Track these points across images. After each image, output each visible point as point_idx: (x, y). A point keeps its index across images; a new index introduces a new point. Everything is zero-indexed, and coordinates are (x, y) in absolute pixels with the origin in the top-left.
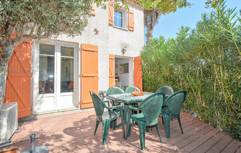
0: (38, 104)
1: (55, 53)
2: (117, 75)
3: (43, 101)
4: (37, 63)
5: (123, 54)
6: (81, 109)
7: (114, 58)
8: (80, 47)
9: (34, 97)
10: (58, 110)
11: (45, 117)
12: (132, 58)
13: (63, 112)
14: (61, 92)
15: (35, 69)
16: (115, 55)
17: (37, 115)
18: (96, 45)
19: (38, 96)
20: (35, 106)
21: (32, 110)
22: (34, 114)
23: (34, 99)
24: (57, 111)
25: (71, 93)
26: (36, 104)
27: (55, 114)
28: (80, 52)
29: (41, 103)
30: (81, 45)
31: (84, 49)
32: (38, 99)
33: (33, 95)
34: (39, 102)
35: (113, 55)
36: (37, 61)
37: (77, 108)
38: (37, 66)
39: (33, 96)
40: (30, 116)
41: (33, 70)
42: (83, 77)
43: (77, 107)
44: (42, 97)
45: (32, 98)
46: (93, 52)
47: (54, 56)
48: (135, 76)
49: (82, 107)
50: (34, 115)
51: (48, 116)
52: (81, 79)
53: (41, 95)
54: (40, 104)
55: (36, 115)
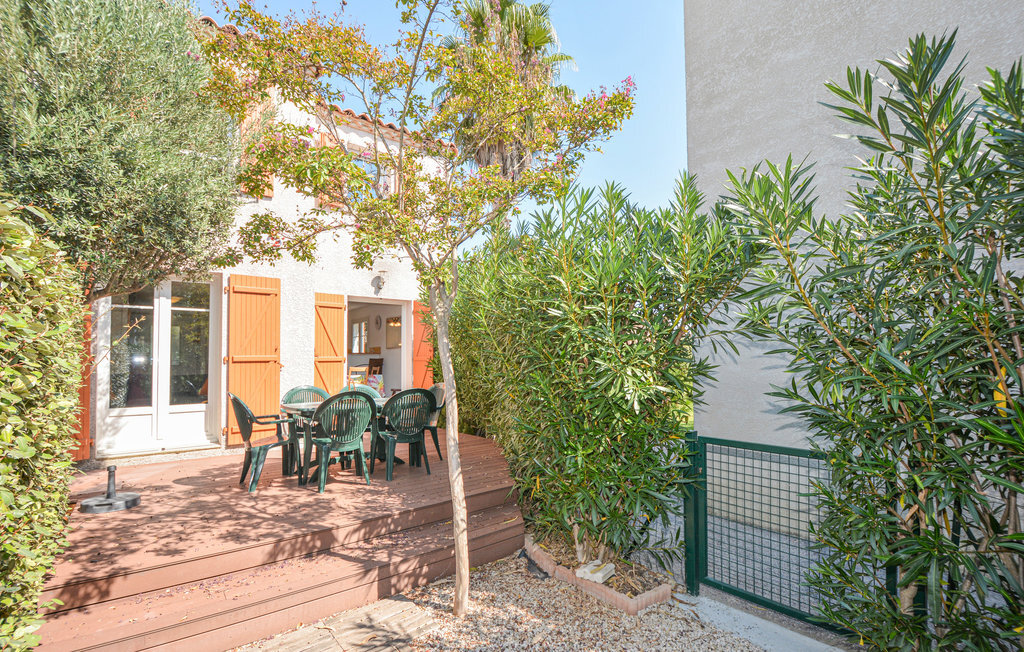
0: (108, 433)
1: (156, 301)
2: (379, 353)
3: (120, 425)
4: (106, 328)
5: (376, 292)
6: (228, 447)
7: (346, 303)
8: (225, 284)
9: (98, 415)
10: (163, 449)
11: (126, 464)
12: (408, 302)
13: (177, 453)
14: (172, 403)
15: (101, 343)
16: (349, 297)
17: (106, 459)
18: (275, 277)
19: (108, 413)
20: (100, 438)
21: (92, 446)
22: (98, 457)
23: (98, 421)
24: (160, 451)
25: (202, 406)
26: (104, 433)
27: (154, 459)
28: (225, 297)
29: (116, 430)
30: (229, 279)
31: (238, 288)
32: (109, 420)
33: (95, 408)
34: (110, 428)
35: (342, 296)
36: (105, 322)
37: (218, 446)
38: (107, 337)
39: (95, 412)
40: (88, 461)
41: (96, 346)
42: (234, 362)
43: (218, 442)
44: (120, 416)
45: (94, 416)
46: (264, 297)
47: (151, 308)
48: (417, 358)
49: (230, 443)
50: (98, 460)
51: (134, 462)
52: (228, 367)
53: (116, 411)
54: (114, 434)
55: (103, 459)
